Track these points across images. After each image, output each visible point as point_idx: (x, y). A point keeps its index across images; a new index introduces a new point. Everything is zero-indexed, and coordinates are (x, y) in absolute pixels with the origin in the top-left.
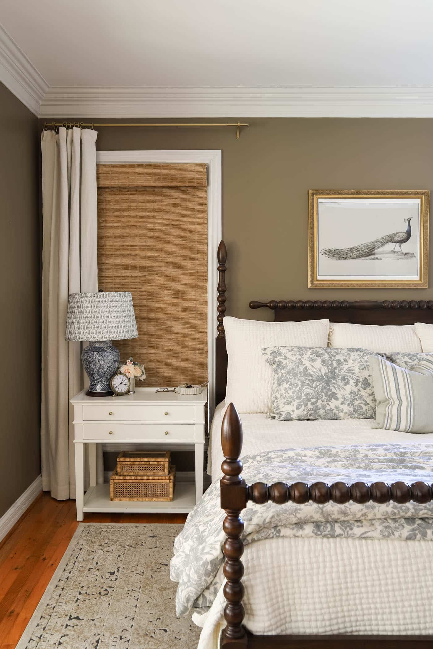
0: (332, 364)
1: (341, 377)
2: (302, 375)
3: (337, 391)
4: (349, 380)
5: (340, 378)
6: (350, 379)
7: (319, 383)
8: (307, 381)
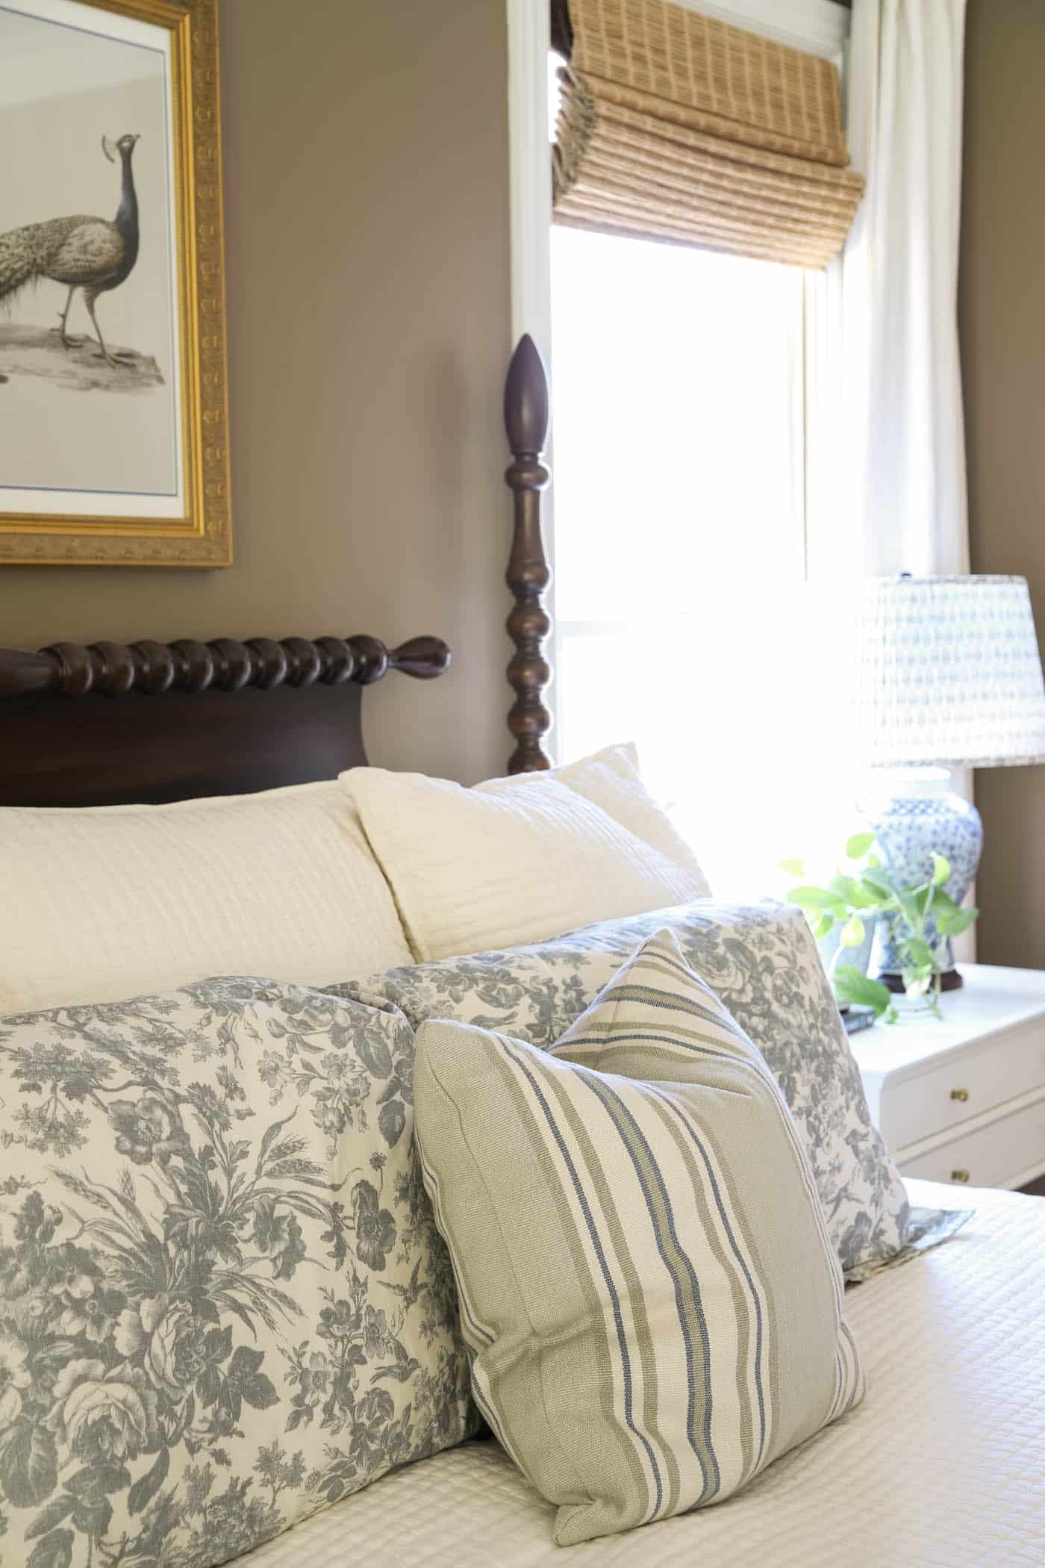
0: (178, 1133)
1: (251, 1216)
2: (21, 1277)
3: (263, 1341)
4: (295, 1232)
5: (249, 1230)
6: (302, 1220)
7: (147, 1305)
8: (67, 1316)
